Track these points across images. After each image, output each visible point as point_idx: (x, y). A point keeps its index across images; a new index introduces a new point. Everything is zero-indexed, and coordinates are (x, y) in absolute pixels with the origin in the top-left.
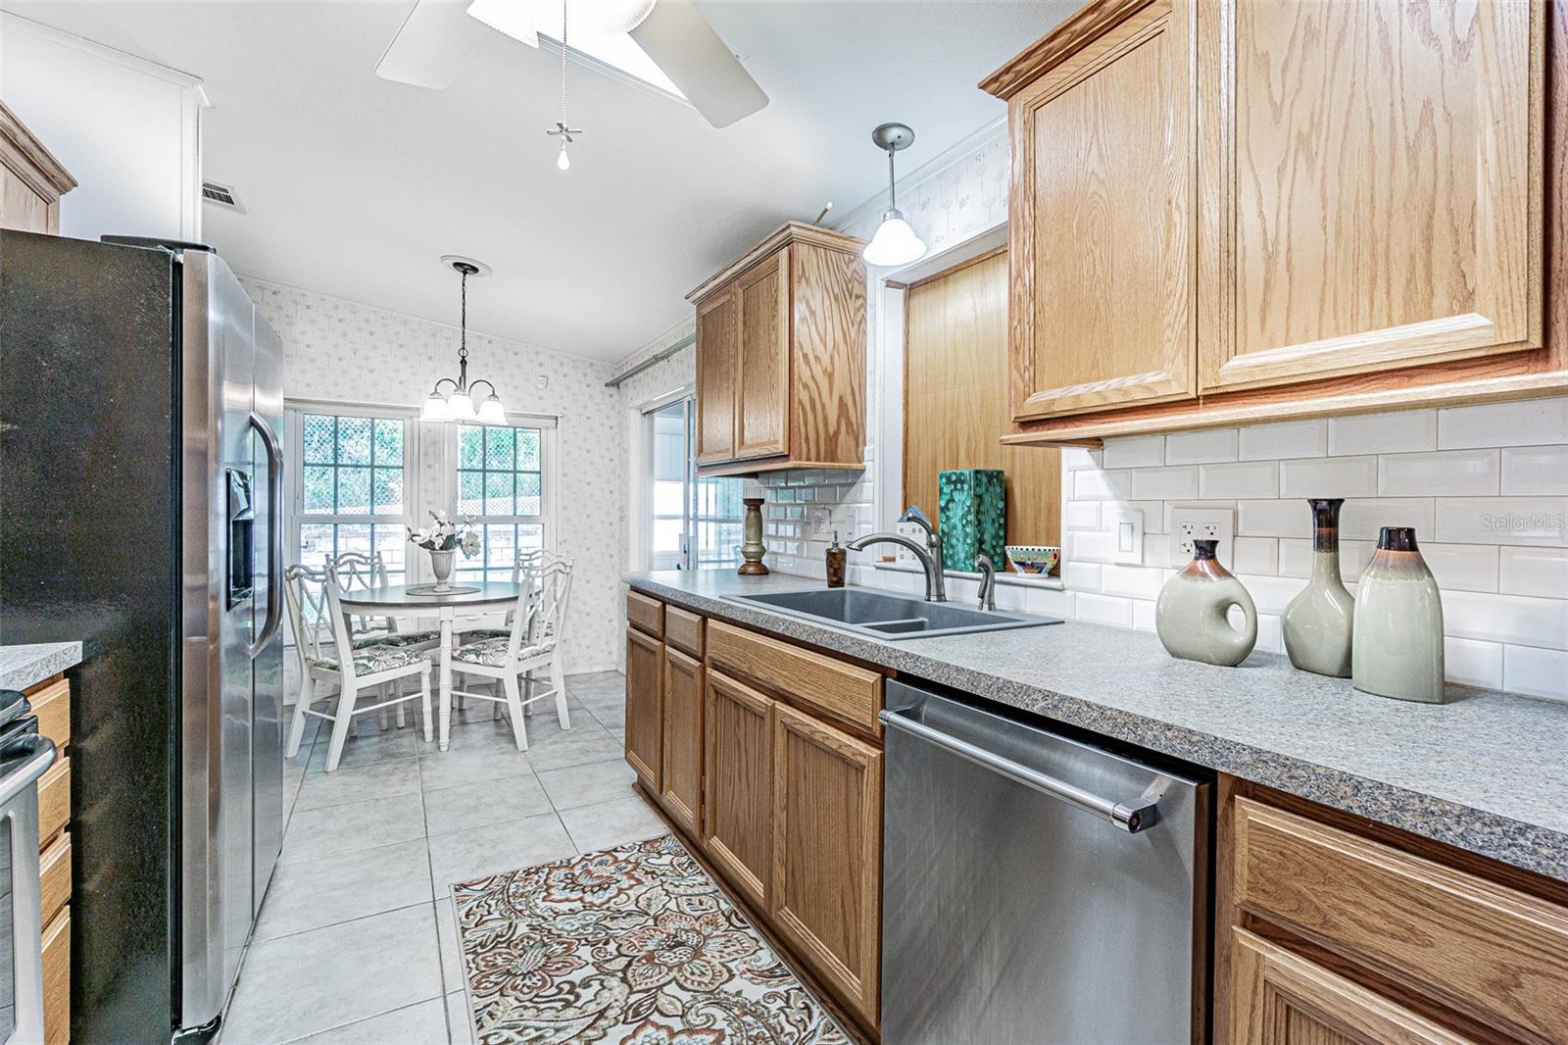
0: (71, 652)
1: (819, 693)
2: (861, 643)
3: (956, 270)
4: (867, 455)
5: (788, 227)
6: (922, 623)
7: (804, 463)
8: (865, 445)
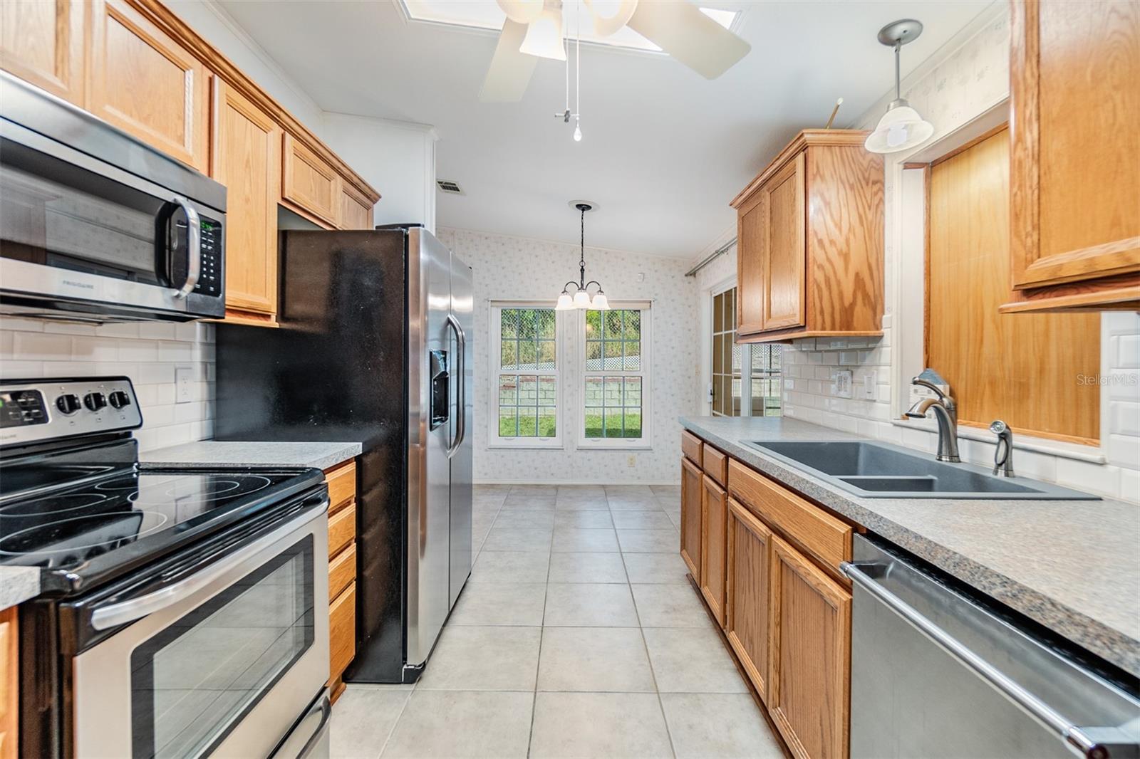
0: (356, 448)
1: (802, 533)
2: (835, 497)
3: (981, 140)
4: (885, 323)
5: (802, 135)
6: (931, 481)
7: (818, 333)
8: (883, 313)
